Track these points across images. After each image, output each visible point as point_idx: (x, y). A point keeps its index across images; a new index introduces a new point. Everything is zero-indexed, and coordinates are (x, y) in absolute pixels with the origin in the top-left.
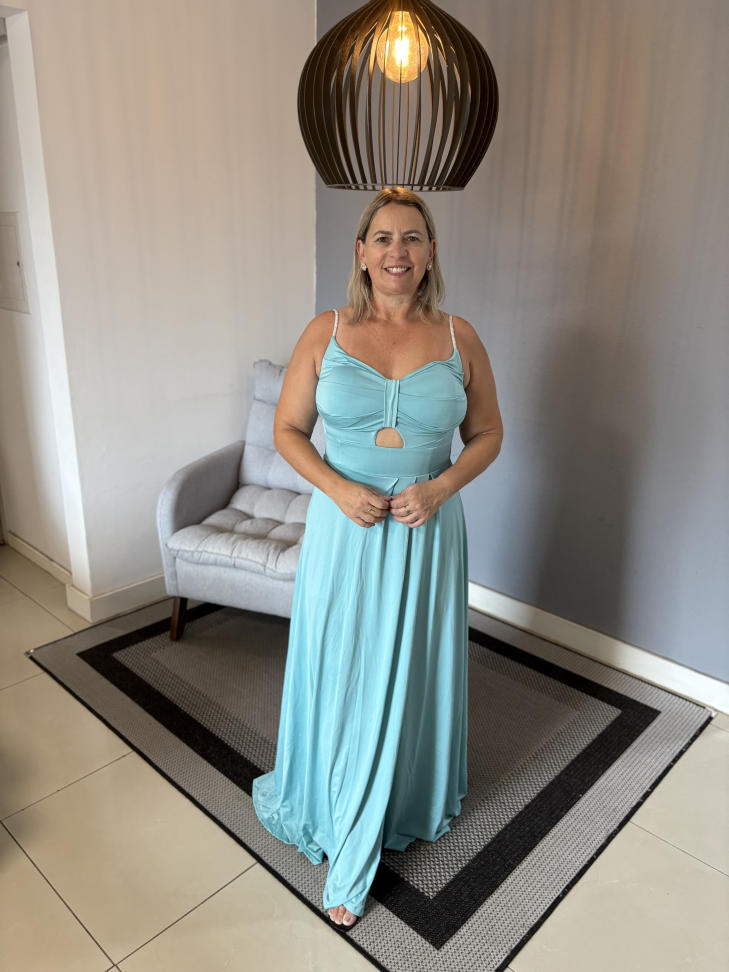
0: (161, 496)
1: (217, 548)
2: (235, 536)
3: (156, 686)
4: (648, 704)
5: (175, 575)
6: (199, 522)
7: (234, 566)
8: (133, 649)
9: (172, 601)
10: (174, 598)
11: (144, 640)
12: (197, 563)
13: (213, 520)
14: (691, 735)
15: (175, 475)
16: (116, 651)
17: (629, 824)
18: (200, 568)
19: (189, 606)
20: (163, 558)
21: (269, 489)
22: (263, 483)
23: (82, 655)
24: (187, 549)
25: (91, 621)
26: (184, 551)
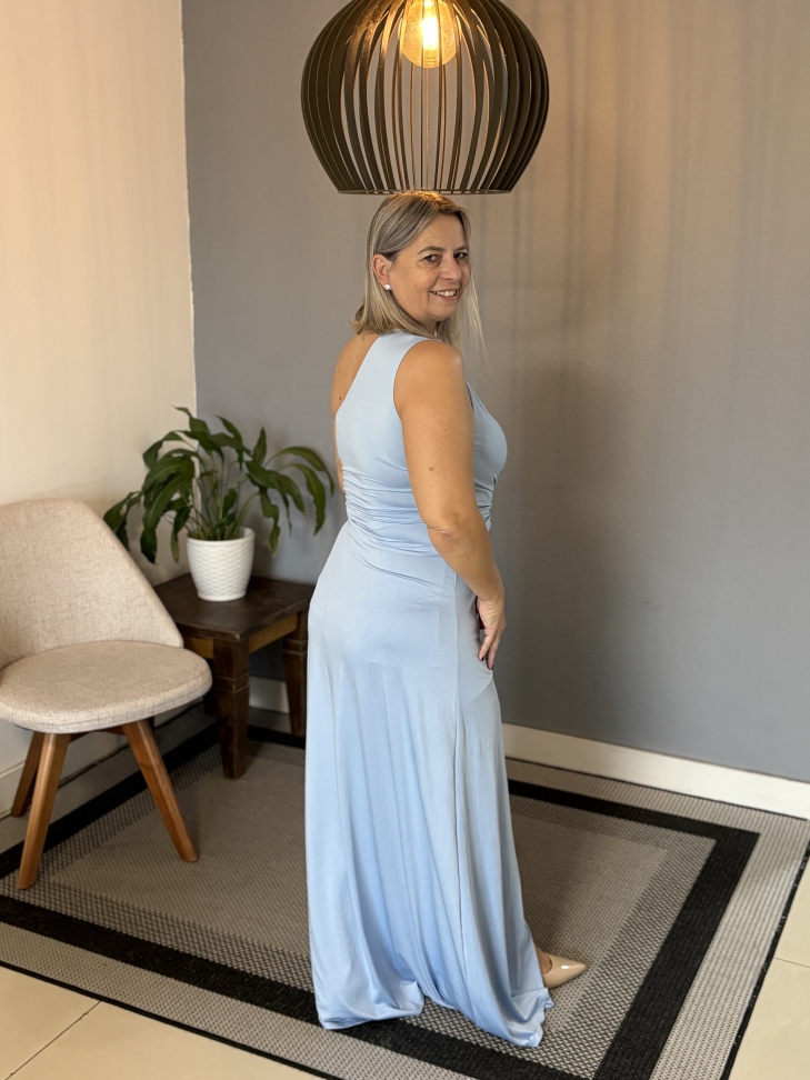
4: (742, 828)
17: (774, 962)
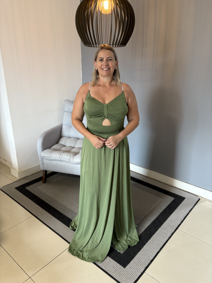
0: (38, 140)
1: (55, 155)
2: (61, 152)
3: (39, 196)
4: (182, 196)
5: (43, 164)
6: (50, 148)
7: (61, 161)
8: (31, 186)
9: (43, 172)
10: (43, 170)
11: (35, 183)
12: (50, 160)
13: (54, 147)
14: (194, 204)
15: (42, 134)
16: (27, 187)
17: (178, 230)
18: (50, 161)
19: (48, 173)
20: (39, 159)
21: (70, 138)
22: (68, 136)
23: (16, 188)
24: (47, 156)
25: (18, 178)
26: (46, 156)
